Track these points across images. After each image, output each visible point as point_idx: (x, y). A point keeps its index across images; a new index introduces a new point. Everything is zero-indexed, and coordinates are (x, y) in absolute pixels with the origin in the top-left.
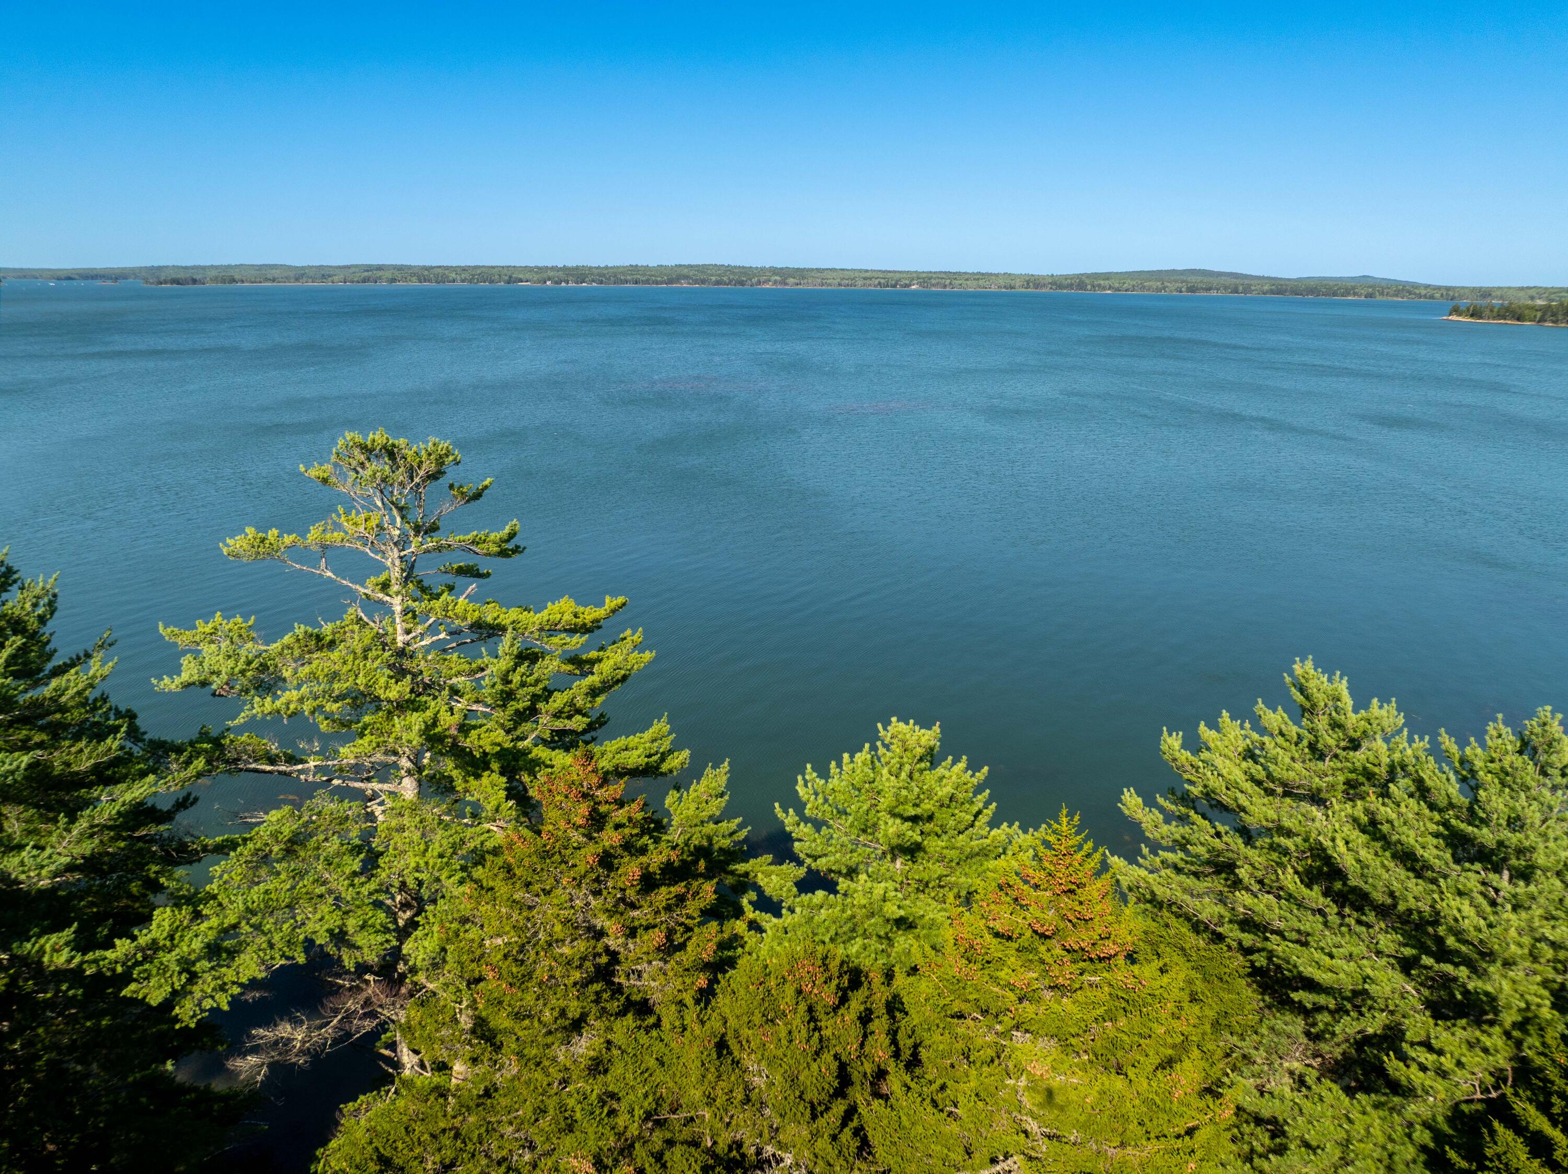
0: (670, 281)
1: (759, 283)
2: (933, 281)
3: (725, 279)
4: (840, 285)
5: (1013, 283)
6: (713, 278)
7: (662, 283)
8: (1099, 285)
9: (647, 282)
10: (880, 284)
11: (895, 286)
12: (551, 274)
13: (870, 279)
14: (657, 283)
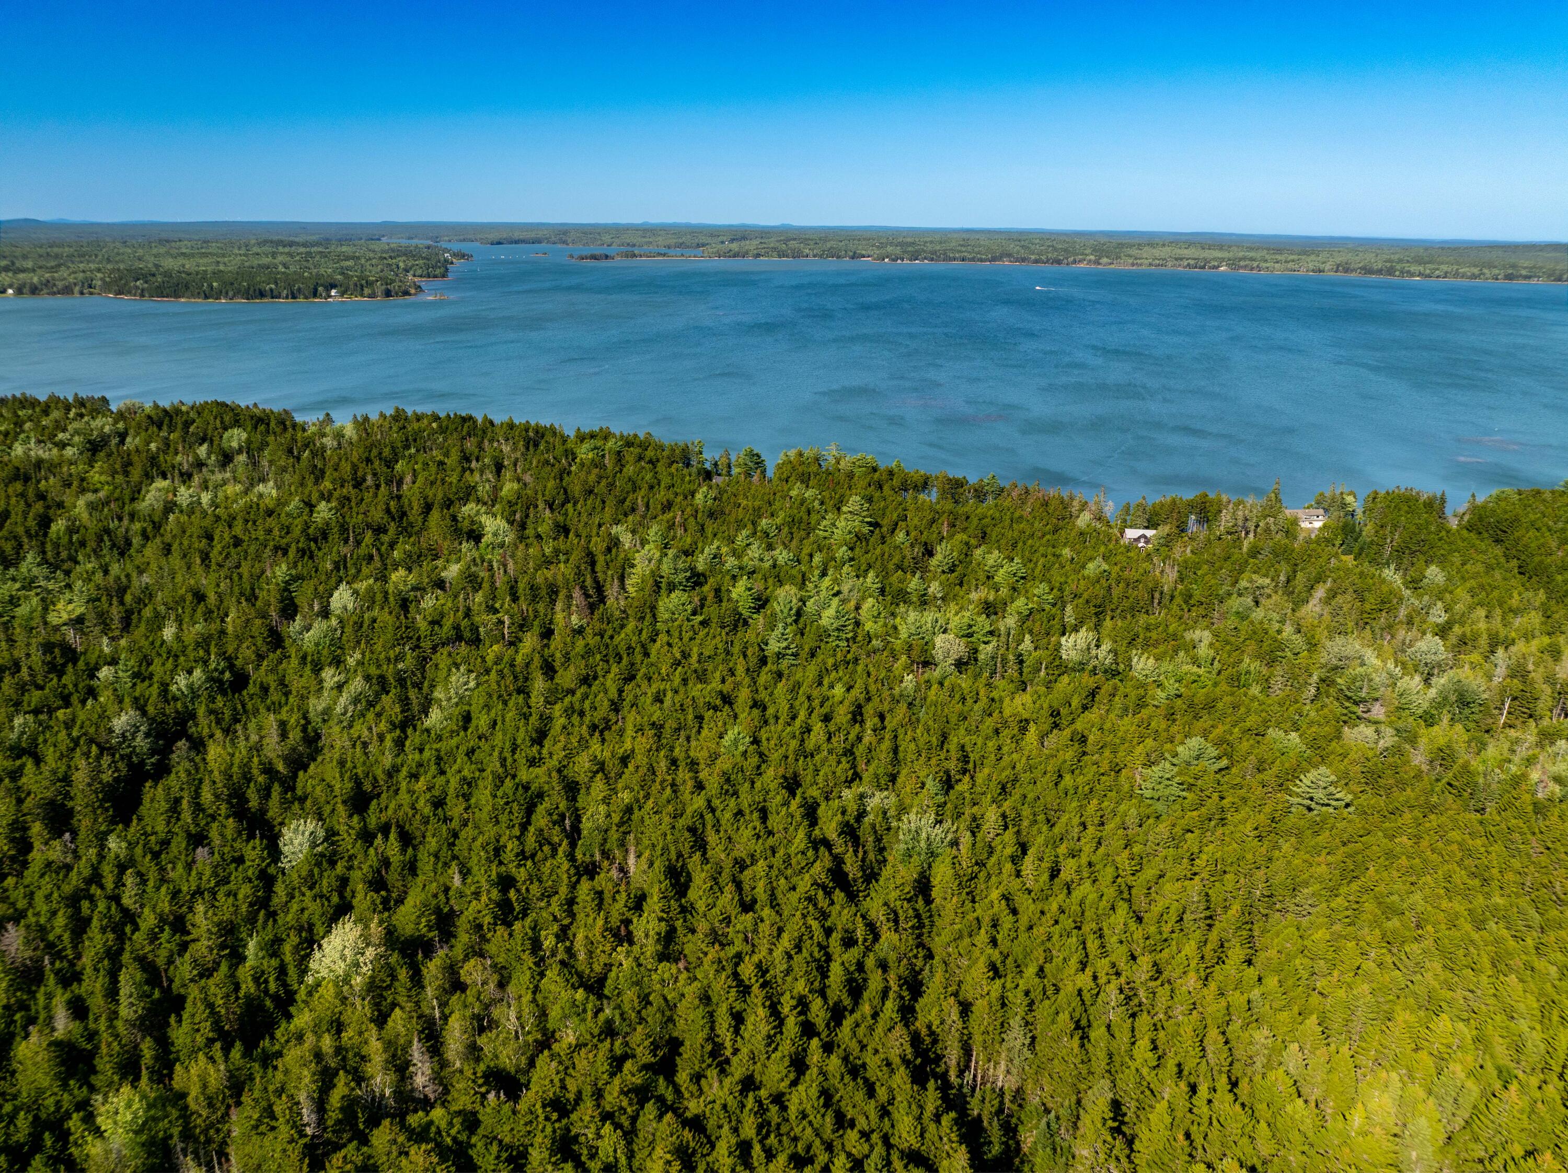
0: (994, 259)
1: (1075, 262)
2: (1242, 263)
3: (1043, 258)
4: (1150, 265)
5: (1322, 266)
6: (1033, 257)
7: (985, 260)
8: (1408, 272)
9: (973, 259)
10: (1189, 265)
11: (1203, 267)
12: (890, 249)
13: (1181, 259)
14: (981, 260)
